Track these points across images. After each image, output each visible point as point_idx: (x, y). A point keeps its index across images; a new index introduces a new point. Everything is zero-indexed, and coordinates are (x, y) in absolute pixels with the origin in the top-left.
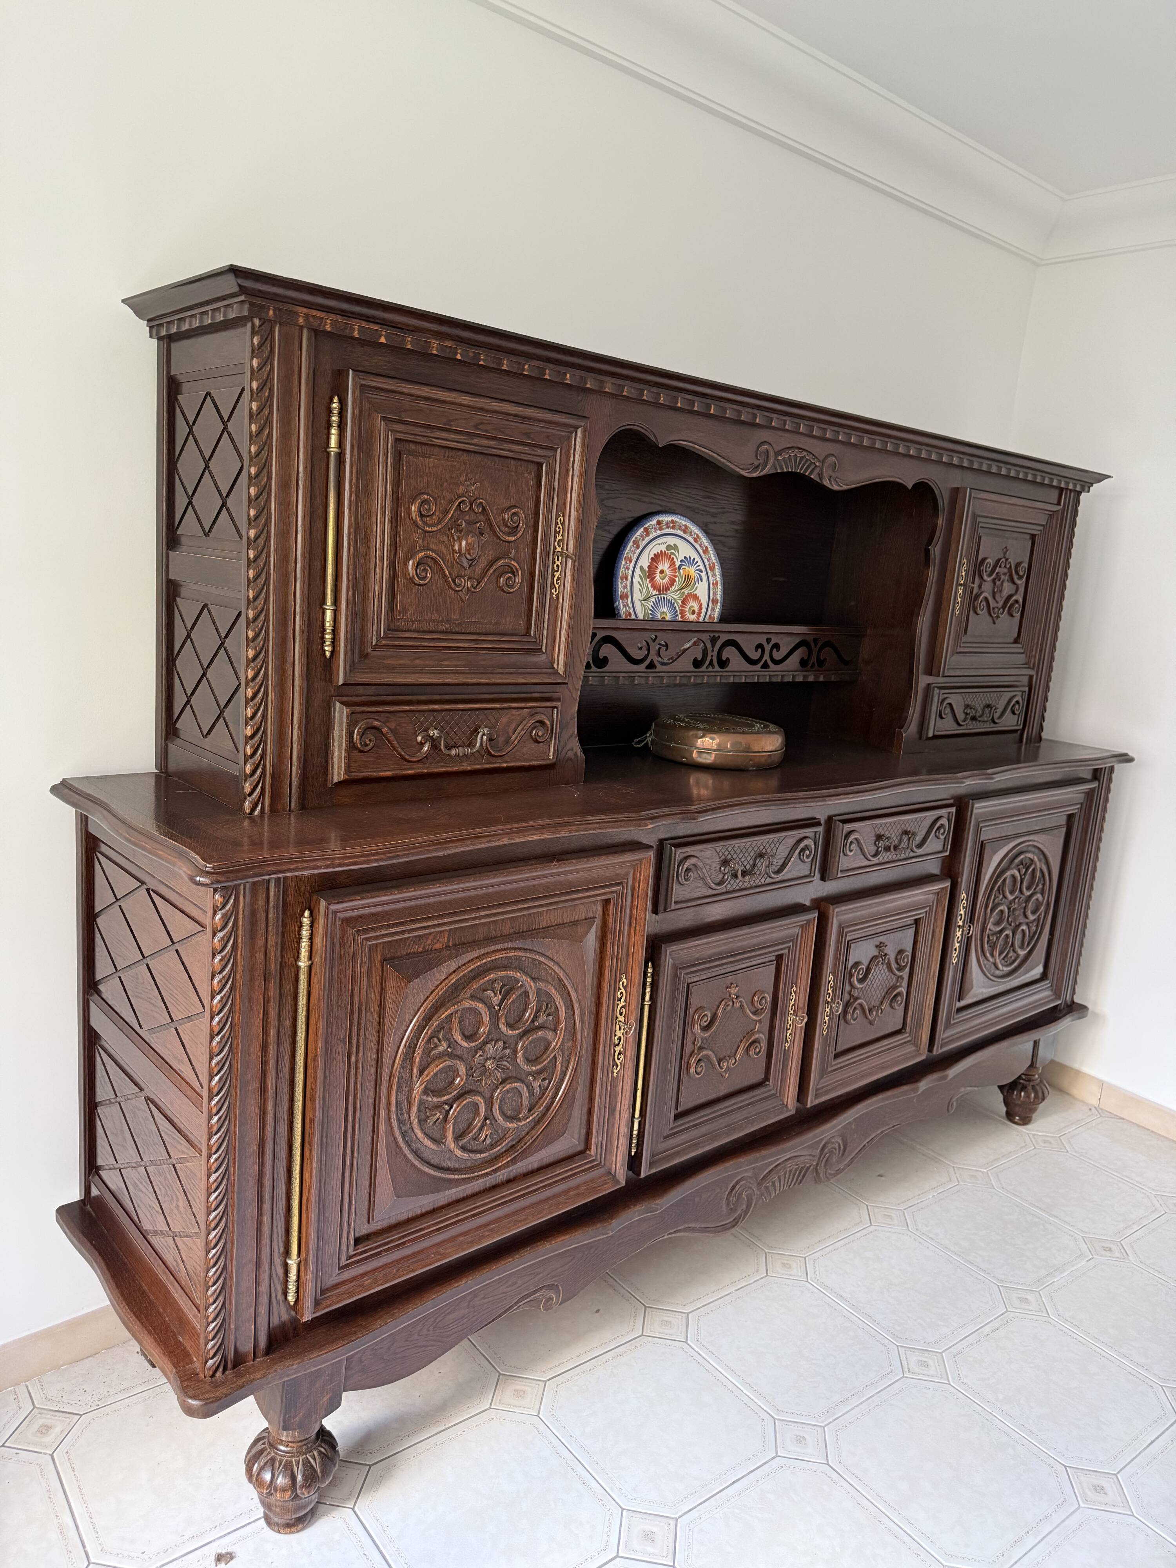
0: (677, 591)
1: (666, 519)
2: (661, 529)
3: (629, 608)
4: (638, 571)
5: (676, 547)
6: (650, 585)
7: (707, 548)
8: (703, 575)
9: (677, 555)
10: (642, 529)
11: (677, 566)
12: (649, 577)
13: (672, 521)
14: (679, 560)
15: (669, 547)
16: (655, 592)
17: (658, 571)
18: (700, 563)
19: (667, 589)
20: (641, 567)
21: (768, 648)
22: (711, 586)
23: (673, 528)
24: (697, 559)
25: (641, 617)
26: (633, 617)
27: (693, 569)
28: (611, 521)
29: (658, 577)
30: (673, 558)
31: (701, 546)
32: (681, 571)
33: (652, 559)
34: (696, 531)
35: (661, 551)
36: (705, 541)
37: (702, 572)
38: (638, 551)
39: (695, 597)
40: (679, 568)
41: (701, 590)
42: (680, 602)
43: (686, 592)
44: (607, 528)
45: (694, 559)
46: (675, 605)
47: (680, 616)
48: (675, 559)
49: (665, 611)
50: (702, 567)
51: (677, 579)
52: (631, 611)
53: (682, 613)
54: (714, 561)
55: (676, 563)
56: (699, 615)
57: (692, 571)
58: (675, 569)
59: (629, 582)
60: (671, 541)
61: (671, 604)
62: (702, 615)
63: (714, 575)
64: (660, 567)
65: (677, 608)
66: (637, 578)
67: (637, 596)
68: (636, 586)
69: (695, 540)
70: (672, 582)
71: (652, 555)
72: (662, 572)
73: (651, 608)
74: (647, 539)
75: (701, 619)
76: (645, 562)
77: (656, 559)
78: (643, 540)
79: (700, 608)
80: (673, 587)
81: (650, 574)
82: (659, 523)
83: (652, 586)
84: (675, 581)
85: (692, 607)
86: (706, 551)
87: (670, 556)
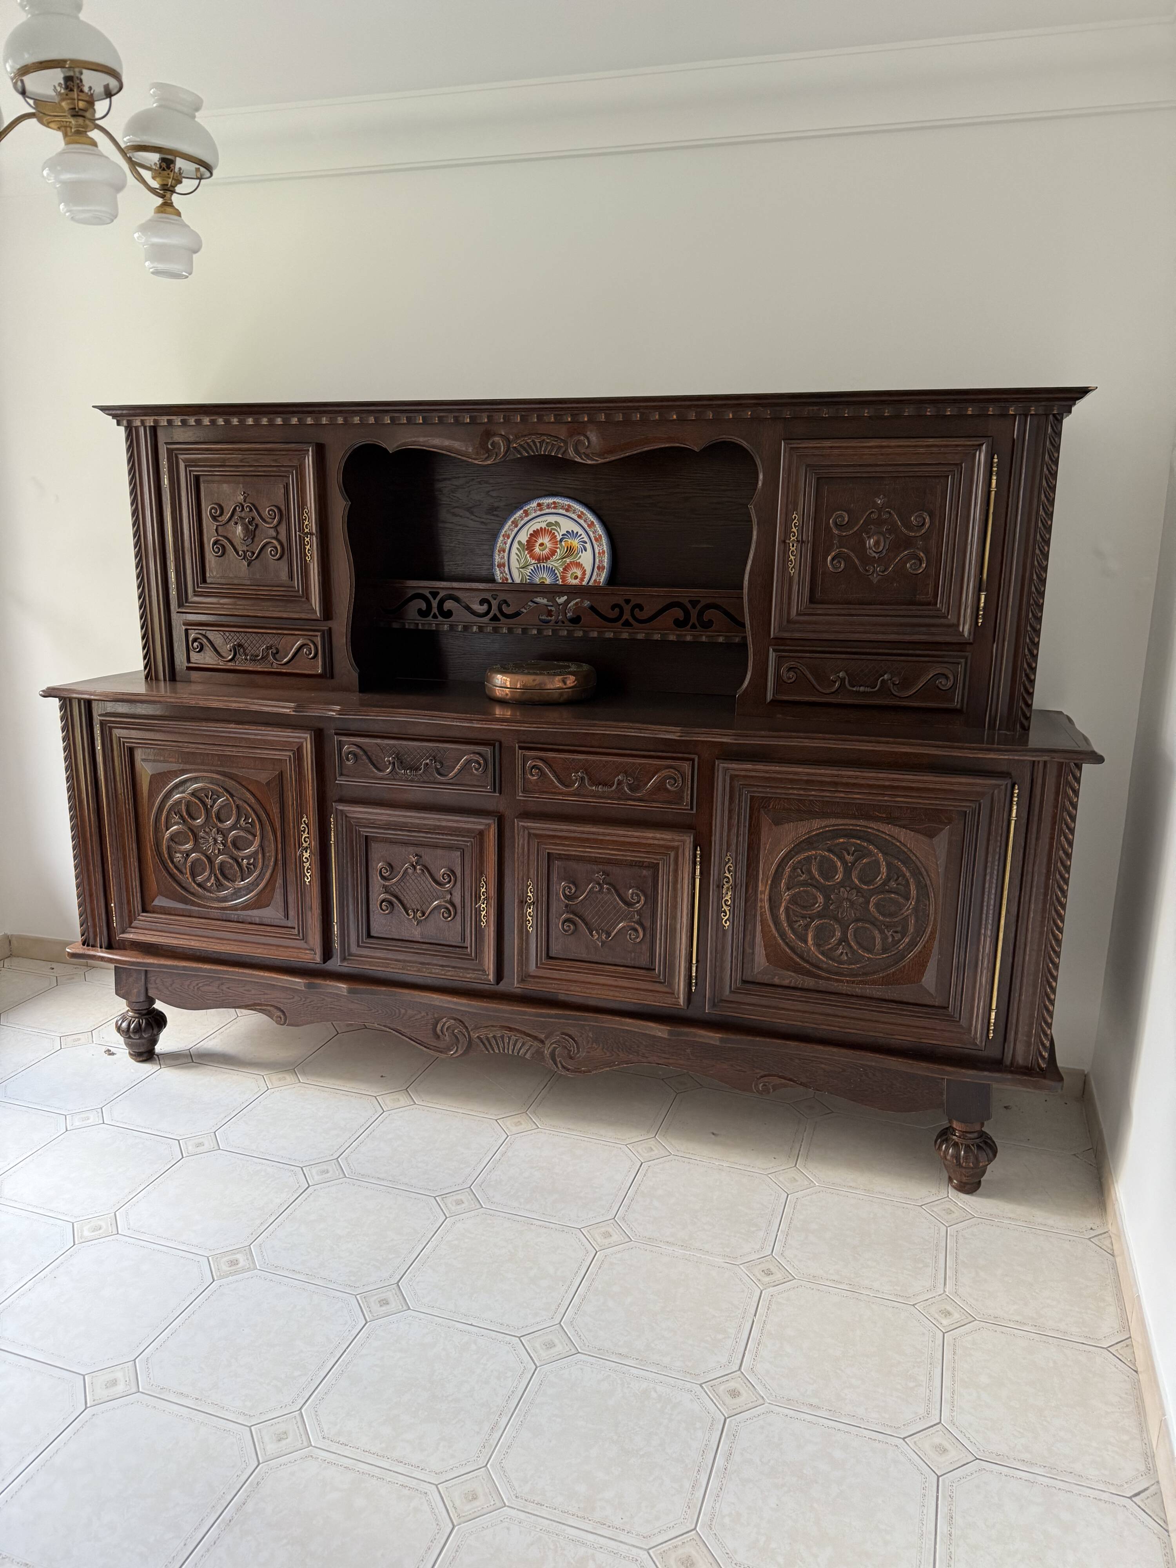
0: (559, 560)
1: (547, 502)
2: (541, 510)
3: (506, 574)
4: (516, 545)
5: (557, 524)
6: (528, 556)
7: (592, 523)
8: (588, 546)
9: (559, 530)
10: (522, 511)
11: (559, 539)
12: (527, 549)
13: (554, 503)
14: (561, 534)
15: (550, 524)
16: (533, 562)
17: (537, 544)
18: (584, 535)
19: (547, 558)
20: (519, 542)
21: (627, 609)
22: (597, 555)
23: (555, 508)
24: (581, 531)
25: (518, 580)
26: (510, 581)
27: (576, 541)
28: (498, 507)
29: (537, 550)
30: (554, 533)
31: (585, 521)
32: (563, 543)
33: (531, 534)
34: (580, 509)
35: (541, 528)
36: (591, 517)
37: (586, 543)
38: (516, 530)
39: (579, 565)
40: (561, 541)
41: (586, 559)
42: (561, 569)
43: (568, 560)
44: (495, 513)
45: (577, 533)
46: (556, 571)
47: (560, 580)
48: (556, 534)
49: (544, 576)
50: (586, 539)
51: (558, 550)
52: (508, 577)
53: (564, 578)
54: (601, 533)
55: (558, 537)
56: (582, 579)
57: (575, 543)
58: (557, 542)
59: (506, 554)
60: (552, 519)
61: (552, 571)
62: (586, 580)
63: (600, 545)
64: (540, 541)
65: (558, 574)
66: (514, 550)
67: (514, 564)
68: (513, 557)
69: (579, 517)
70: (553, 553)
71: (531, 531)
72: (542, 545)
73: (529, 574)
74: (526, 519)
75: (584, 583)
76: (523, 537)
77: (536, 534)
78: (522, 520)
79: (584, 573)
80: (554, 557)
81: (529, 546)
82: (539, 505)
83: (530, 557)
84: (556, 552)
85: (575, 573)
86: (591, 525)
87: (551, 532)
